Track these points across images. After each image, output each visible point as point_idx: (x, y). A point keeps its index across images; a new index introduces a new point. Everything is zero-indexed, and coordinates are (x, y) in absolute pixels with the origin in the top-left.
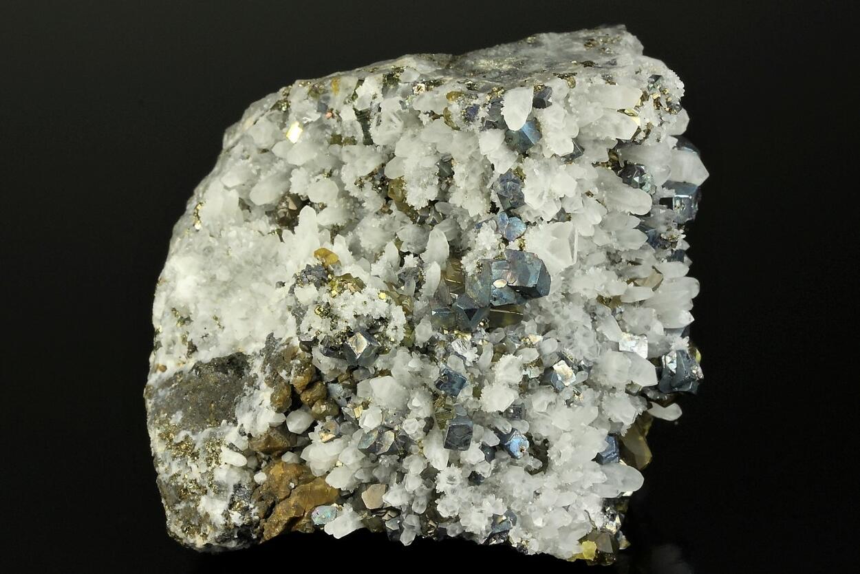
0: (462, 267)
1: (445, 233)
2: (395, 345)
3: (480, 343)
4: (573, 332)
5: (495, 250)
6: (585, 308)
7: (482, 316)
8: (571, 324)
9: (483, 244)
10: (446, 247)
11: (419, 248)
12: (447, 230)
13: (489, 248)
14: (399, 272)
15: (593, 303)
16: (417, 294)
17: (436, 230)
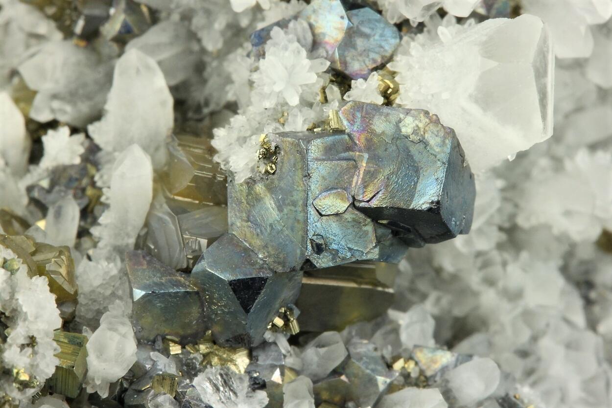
0: (216, 159)
1: (160, 63)
2: (30, 392)
3: (276, 377)
4: (535, 339)
5: (310, 105)
6: (564, 270)
7: (279, 301)
8: (528, 316)
9: (277, 88)
10: (163, 103)
11: (85, 108)
12: (166, 55)
13: (294, 100)
14: (28, 180)
15: (586, 252)
16: (86, 242)
17: (133, 54)
